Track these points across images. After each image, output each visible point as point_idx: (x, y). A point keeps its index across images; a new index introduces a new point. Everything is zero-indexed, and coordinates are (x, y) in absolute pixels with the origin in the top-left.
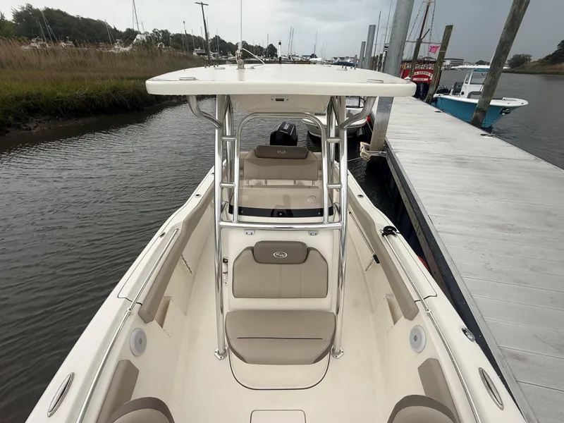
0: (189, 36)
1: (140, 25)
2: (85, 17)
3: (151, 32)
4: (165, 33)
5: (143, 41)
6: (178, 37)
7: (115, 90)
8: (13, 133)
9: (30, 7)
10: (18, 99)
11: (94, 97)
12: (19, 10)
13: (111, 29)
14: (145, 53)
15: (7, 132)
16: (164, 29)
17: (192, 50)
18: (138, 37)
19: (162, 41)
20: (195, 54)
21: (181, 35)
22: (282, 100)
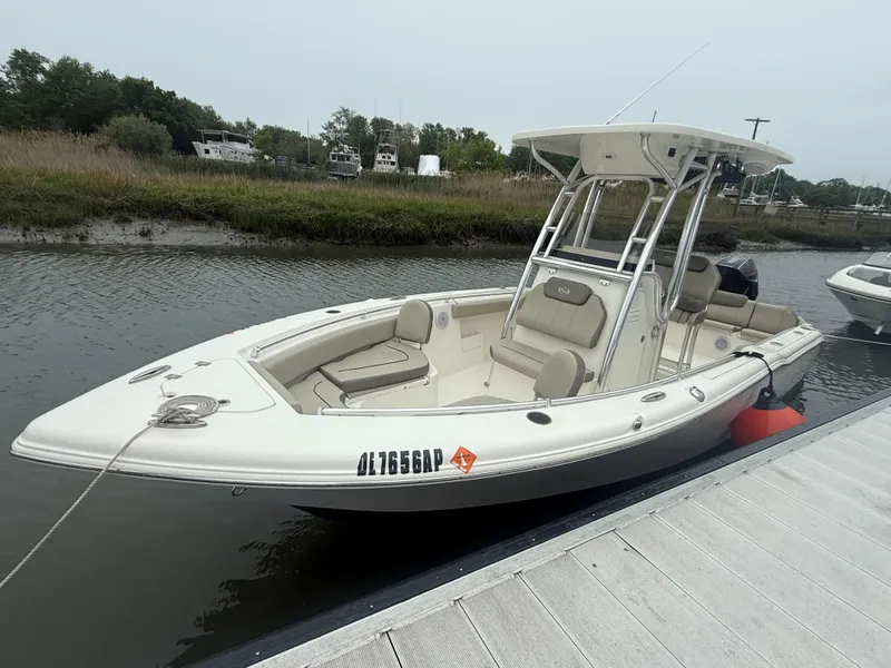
22: (610, 157)
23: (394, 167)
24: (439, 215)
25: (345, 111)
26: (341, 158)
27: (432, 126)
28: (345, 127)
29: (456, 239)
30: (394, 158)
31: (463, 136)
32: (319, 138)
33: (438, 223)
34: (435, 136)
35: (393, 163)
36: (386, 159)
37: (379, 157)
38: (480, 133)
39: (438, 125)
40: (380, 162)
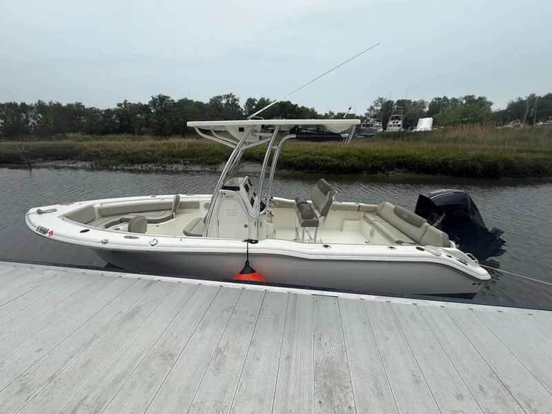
23: (399, 128)
25: (381, 99)
26: (368, 126)
28: (379, 108)
32: (364, 116)
35: (399, 126)
36: (395, 124)
37: (391, 123)
39: (445, 97)
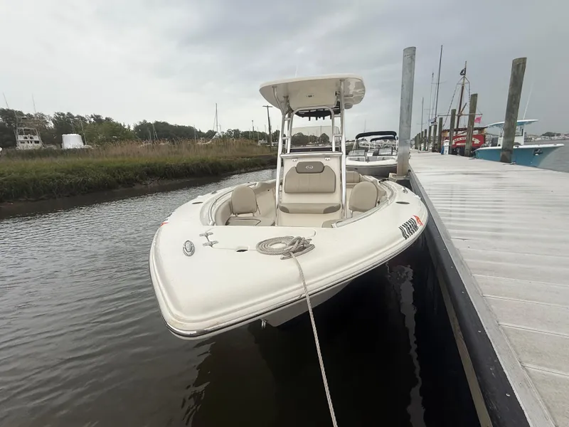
0: (255, 132)
1: (219, 127)
2: (180, 125)
3: (225, 132)
4: (237, 132)
5: (220, 136)
6: (246, 135)
7: (203, 161)
8: (137, 187)
9: (145, 121)
10: (143, 166)
11: (190, 165)
12: (138, 124)
13: (197, 131)
14: (222, 144)
15: (134, 185)
16: (236, 129)
17: (257, 141)
18: (217, 134)
19: (234, 136)
20: (259, 144)
21: (248, 132)
22: (311, 96)
23: (40, 145)
24: (118, 168)
27: (63, 115)
29: (137, 181)
30: (36, 138)
31: (92, 120)
33: (119, 173)
34: (69, 122)
35: (37, 142)
36: (29, 139)
37: (21, 138)
38: (106, 118)
40: (22, 142)
